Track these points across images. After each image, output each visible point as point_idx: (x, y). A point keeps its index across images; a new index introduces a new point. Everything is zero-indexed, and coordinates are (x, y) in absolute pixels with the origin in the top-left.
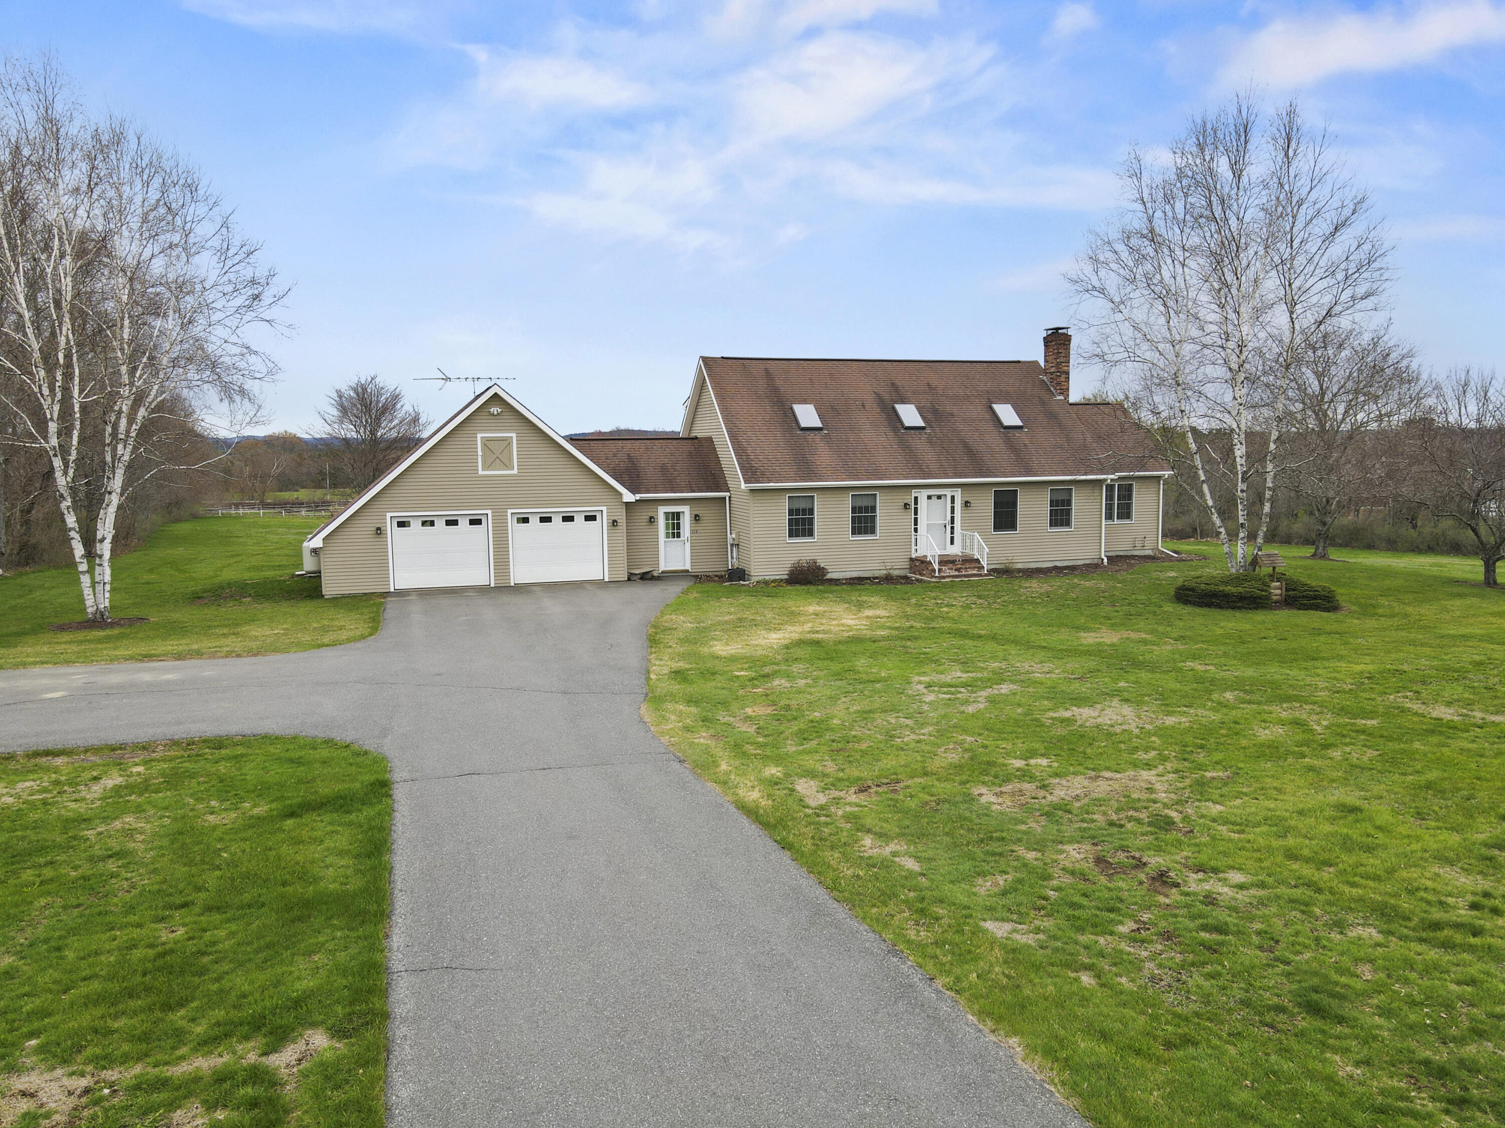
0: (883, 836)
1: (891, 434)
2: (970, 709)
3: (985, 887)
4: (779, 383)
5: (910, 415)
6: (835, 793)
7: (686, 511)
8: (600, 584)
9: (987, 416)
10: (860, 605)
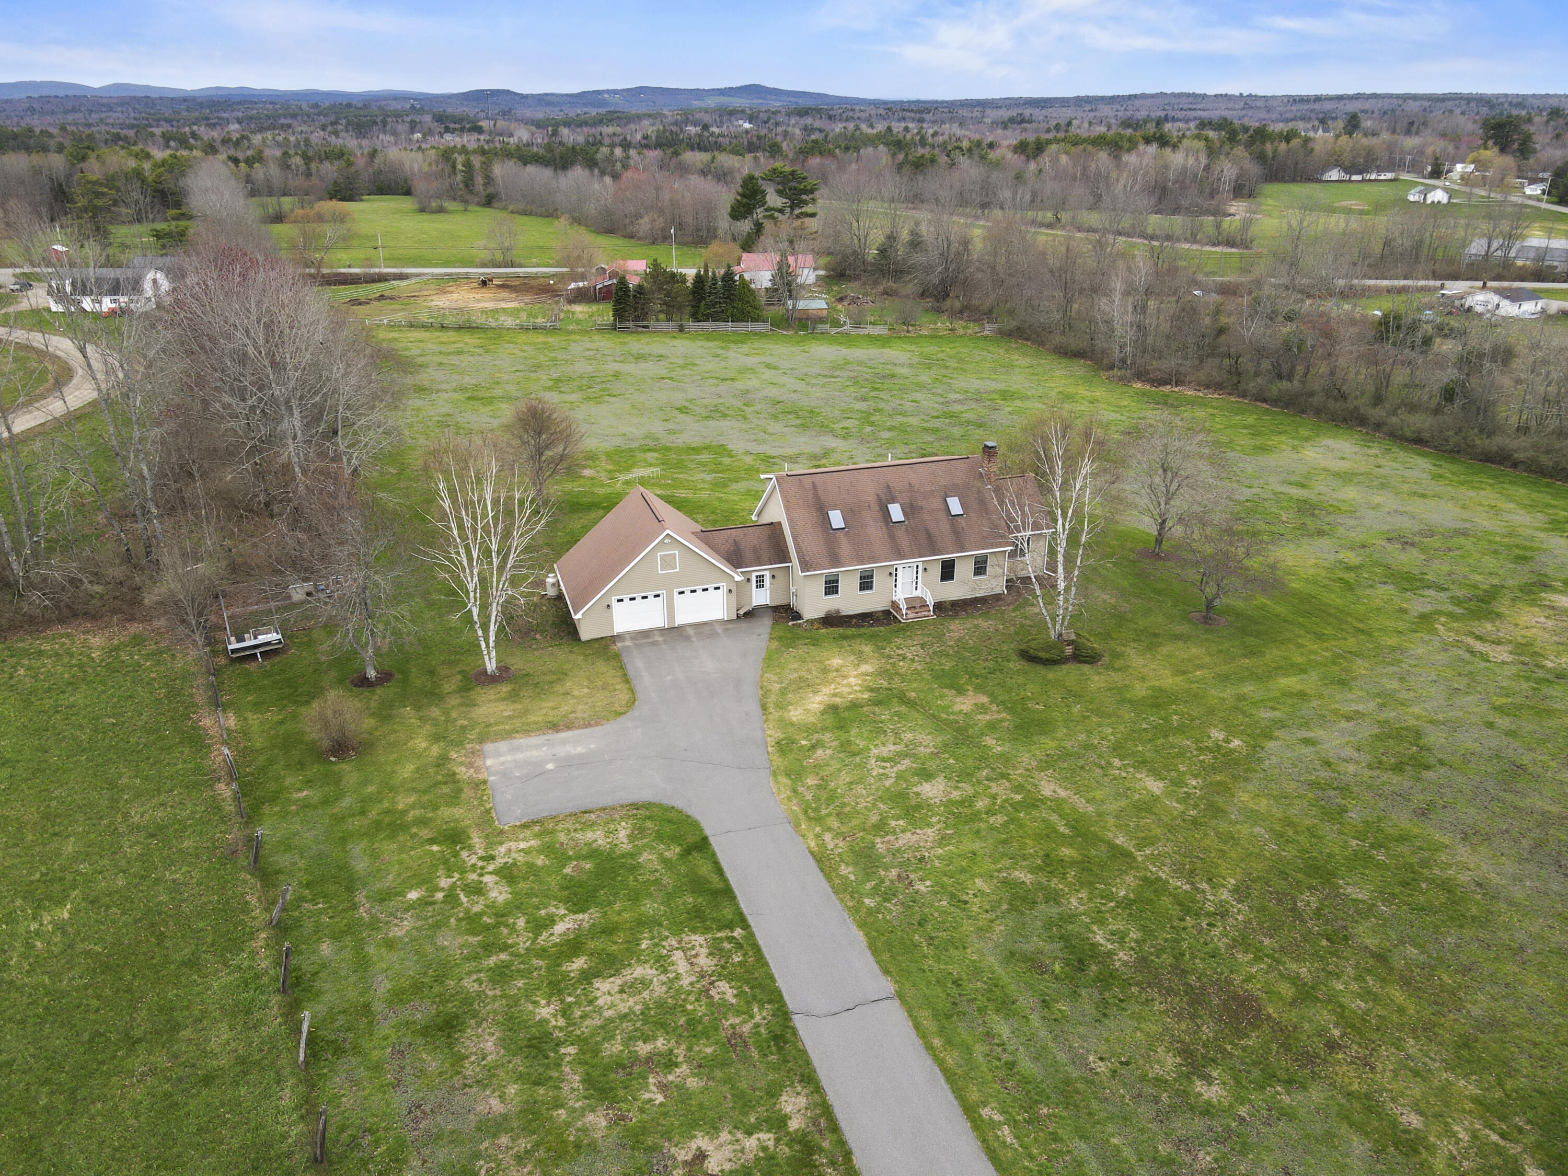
0: (847, 864)
1: (884, 528)
2: (887, 784)
3: (869, 886)
4: (820, 492)
5: (896, 512)
6: (836, 841)
7: (767, 575)
8: (722, 622)
9: (943, 507)
10: (861, 658)
